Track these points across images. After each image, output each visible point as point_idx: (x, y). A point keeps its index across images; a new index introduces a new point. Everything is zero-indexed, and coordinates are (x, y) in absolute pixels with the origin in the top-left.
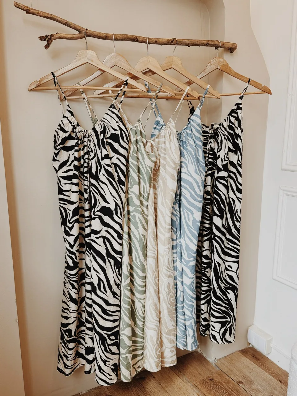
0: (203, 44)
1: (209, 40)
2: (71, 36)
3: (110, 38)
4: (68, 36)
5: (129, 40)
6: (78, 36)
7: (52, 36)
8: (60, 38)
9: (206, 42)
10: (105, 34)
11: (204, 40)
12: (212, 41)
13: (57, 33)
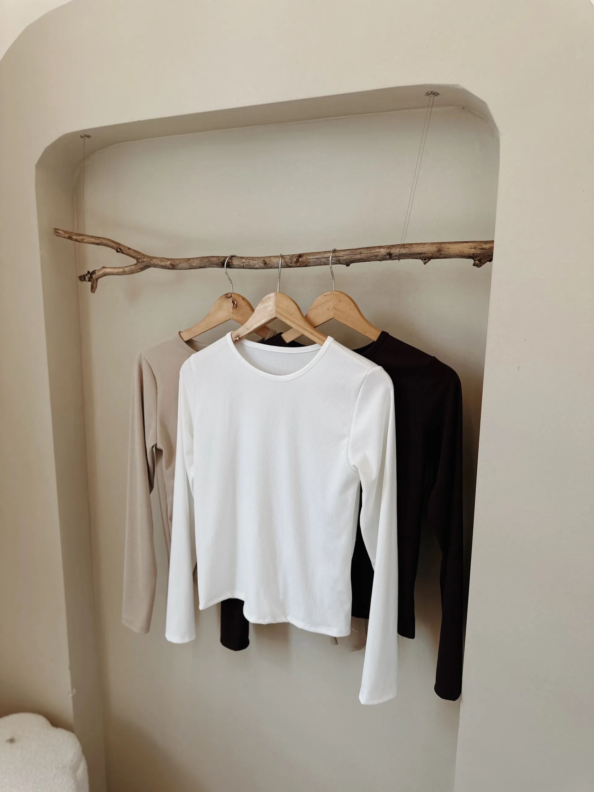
0: (377, 256)
1: (394, 246)
2: (121, 270)
3: (179, 267)
4: (117, 270)
5: (214, 266)
6: (132, 269)
7: (94, 272)
8: (105, 275)
9: (383, 251)
10: (171, 259)
11: (380, 247)
12: (403, 246)
13: (102, 268)
